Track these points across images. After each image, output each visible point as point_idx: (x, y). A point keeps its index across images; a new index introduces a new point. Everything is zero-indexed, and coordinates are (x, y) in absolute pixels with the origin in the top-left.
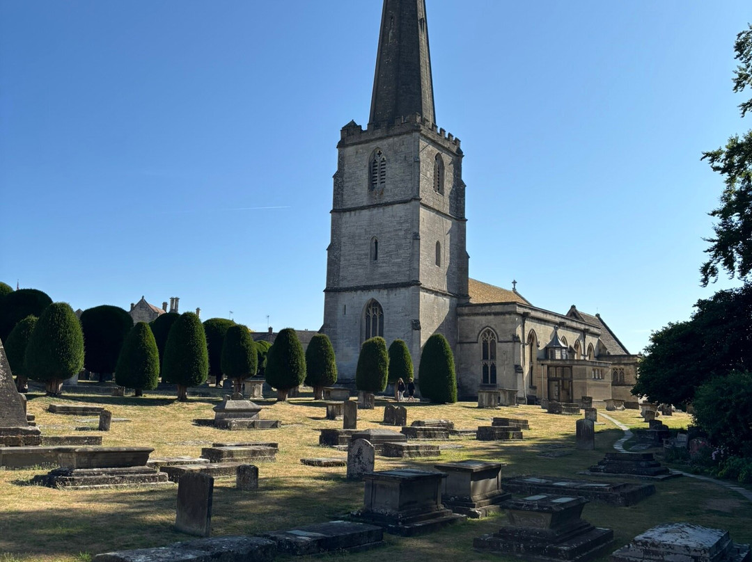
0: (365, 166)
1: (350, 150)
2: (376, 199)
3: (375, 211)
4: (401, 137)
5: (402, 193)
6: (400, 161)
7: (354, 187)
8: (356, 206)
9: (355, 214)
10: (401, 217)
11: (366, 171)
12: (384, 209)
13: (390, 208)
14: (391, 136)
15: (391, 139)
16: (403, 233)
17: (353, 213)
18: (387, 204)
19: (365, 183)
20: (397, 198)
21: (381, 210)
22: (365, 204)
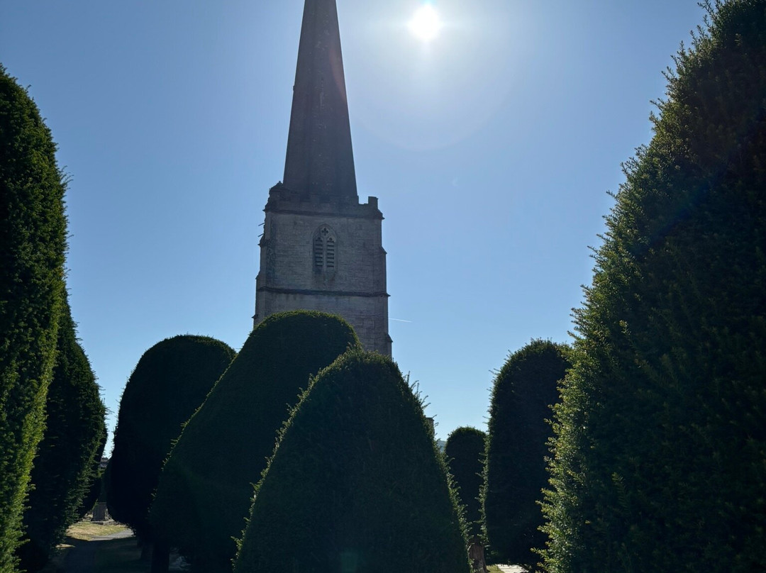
0: (308, 243)
1: (284, 218)
2: (324, 284)
3: (325, 299)
4: (357, 220)
5: (361, 284)
6: (357, 247)
7: (292, 265)
8: (296, 288)
9: (295, 299)
10: (361, 312)
11: (309, 248)
12: (337, 299)
13: (346, 299)
14: (345, 216)
15: (345, 219)
16: (365, 331)
17: (291, 296)
18: (341, 294)
19: (309, 263)
20: (353, 289)
21: (333, 299)
22: (309, 288)
